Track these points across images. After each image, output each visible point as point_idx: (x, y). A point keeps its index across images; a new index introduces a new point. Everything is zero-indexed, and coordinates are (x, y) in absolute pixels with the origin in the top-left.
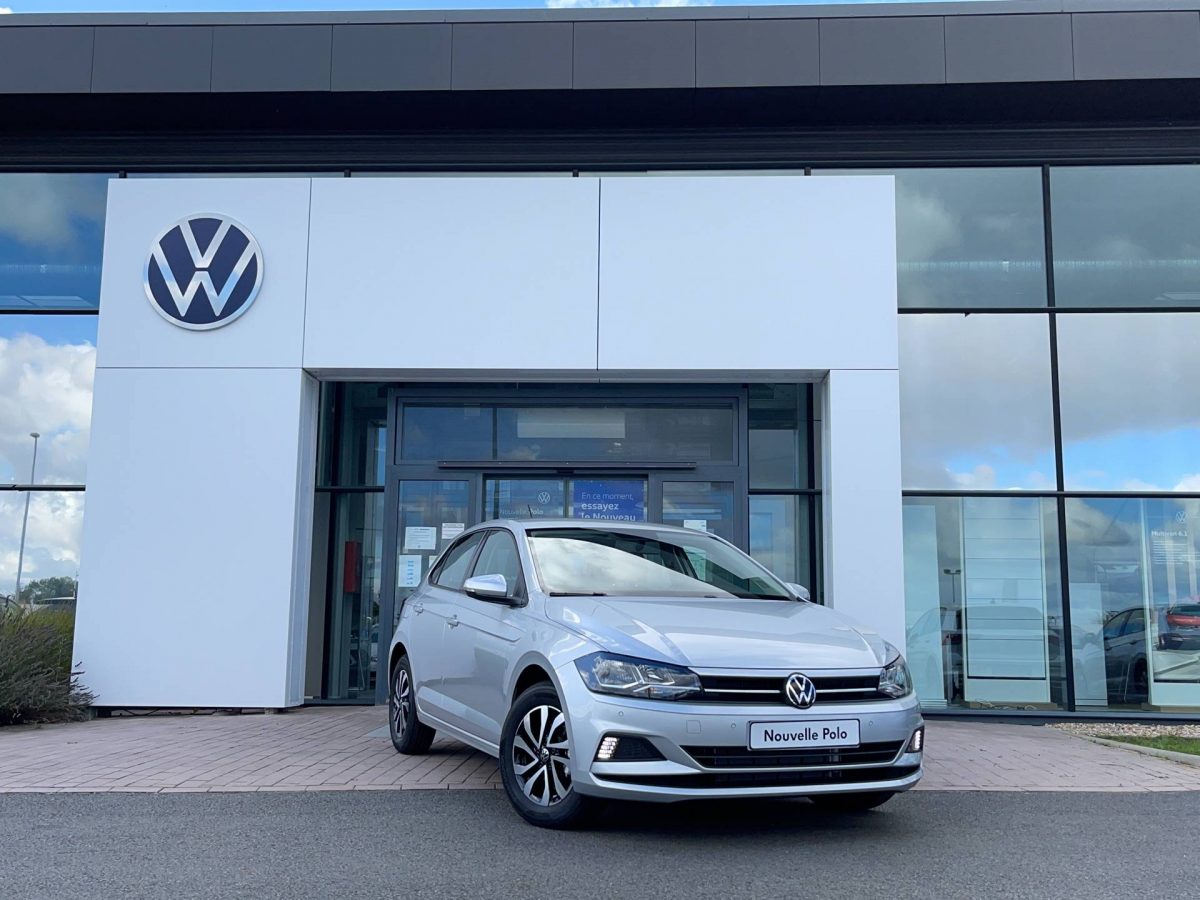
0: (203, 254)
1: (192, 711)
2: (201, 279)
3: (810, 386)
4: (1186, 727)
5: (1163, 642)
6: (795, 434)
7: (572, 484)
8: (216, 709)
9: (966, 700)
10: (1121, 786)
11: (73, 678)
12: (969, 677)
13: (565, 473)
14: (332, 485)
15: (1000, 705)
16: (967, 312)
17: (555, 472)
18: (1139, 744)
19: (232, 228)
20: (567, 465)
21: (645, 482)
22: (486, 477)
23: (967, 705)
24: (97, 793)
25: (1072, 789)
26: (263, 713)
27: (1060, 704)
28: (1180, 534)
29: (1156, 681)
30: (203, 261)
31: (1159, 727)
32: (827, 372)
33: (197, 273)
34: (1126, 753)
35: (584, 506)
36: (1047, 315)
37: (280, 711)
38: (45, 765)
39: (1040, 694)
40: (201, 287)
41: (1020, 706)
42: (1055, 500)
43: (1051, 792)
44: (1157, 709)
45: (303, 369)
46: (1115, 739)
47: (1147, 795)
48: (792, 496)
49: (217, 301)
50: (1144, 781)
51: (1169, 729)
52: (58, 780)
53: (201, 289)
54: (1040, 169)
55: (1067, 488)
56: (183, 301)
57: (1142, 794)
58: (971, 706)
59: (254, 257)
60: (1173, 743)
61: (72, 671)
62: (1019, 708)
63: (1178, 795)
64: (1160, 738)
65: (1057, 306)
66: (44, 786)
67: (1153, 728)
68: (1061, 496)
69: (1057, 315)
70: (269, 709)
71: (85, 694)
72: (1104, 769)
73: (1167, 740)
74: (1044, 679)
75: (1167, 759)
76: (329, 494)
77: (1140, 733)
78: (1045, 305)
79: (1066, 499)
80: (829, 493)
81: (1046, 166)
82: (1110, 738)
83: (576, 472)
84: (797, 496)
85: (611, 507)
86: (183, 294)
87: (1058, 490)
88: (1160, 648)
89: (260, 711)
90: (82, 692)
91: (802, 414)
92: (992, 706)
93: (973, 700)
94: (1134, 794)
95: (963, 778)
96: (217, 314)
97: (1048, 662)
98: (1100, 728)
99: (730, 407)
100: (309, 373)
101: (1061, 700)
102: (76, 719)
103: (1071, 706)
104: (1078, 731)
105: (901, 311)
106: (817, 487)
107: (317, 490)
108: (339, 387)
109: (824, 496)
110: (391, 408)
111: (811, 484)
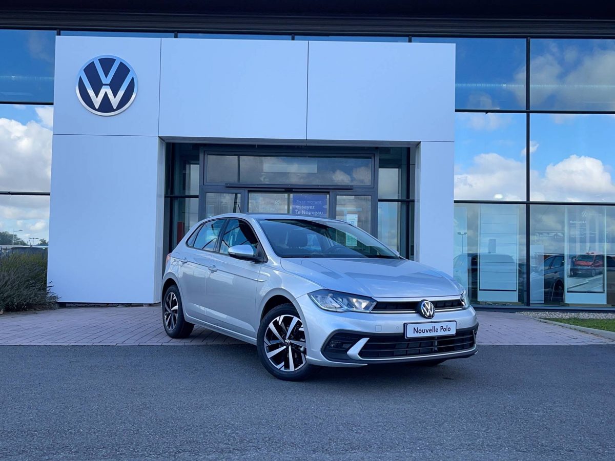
0: (106, 77)
1: (106, 305)
2: (106, 90)
3: (409, 149)
4: (581, 314)
5: (572, 273)
6: (399, 171)
7: (291, 195)
8: (119, 304)
9: (478, 300)
10: (556, 342)
11: (48, 289)
12: (480, 290)
13: (288, 190)
14: (171, 194)
15: (495, 303)
16: (487, 112)
17: (284, 190)
18: (561, 322)
19: (121, 63)
20: (290, 187)
21: (328, 196)
22: (249, 191)
23: (479, 303)
24: (88, 346)
25: (535, 344)
26: (143, 306)
27: (523, 303)
28: (583, 222)
29: (568, 292)
30: (106, 80)
31: (568, 313)
32: (419, 143)
33: (103, 86)
34: (556, 326)
35: (297, 207)
36: (526, 114)
37: (150, 305)
38: (54, 332)
39: (513, 298)
40: (106, 94)
41: (504, 304)
42: (525, 205)
43: (526, 345)
44: (568, 305)
45: (159, 137)
46: (549, 319)
47: (569, 347)
48: (397, 203)
49: (115, 101)
50: (566, 340)
51: (573, 315)
52: (66, 340)
53: (106, 95)
54: (526, 39)
55: (531, 200)
56: (97, 101)
57: (566, 346)
58: (481, 303)
59: (133, 79)
60: (576, 321)
61: (47, 285)
62: (503, 305)
63: (583, 347)
64: (570, 319)
65: (531, 110)
66: (60, 342)
67: (566, 314)
68: (528, 203)
69: (530, 114)
70: (145, 304)
71: (54, 296)
72: (547, 335)
73: (574, 320)
74: (515, 291)
75: (575, 329)
76: (169, 199)
77: (560, 316)
78: (525, 109)
79: (530, 205)
80: (419, 201)
81: (528, 38)
82: (546, 319)
83: (293, 190)
84: (400, 203)
85: (311, 207)
87: (527, 201)
88: (571, 276)
89: (141, 305)
90: (53, 295)
91: (404, 162)
92: (490, 303)
93: (482, 300)
94: (563, 346)
95: (485, 339)
96: (115, 108)
97: (518, 282)
98: (541, 314)
99: (370, 158)
100: (161, 138)
101: (523, 300)
102: (51, 309)
103: (528, 304)
104: (531, 315)
105: (457, 111)
106: (411, 198)
107: (165, 197)
108: (174, 144)
109: (416, 203)
110: (201, 156)
111: (408, 196)
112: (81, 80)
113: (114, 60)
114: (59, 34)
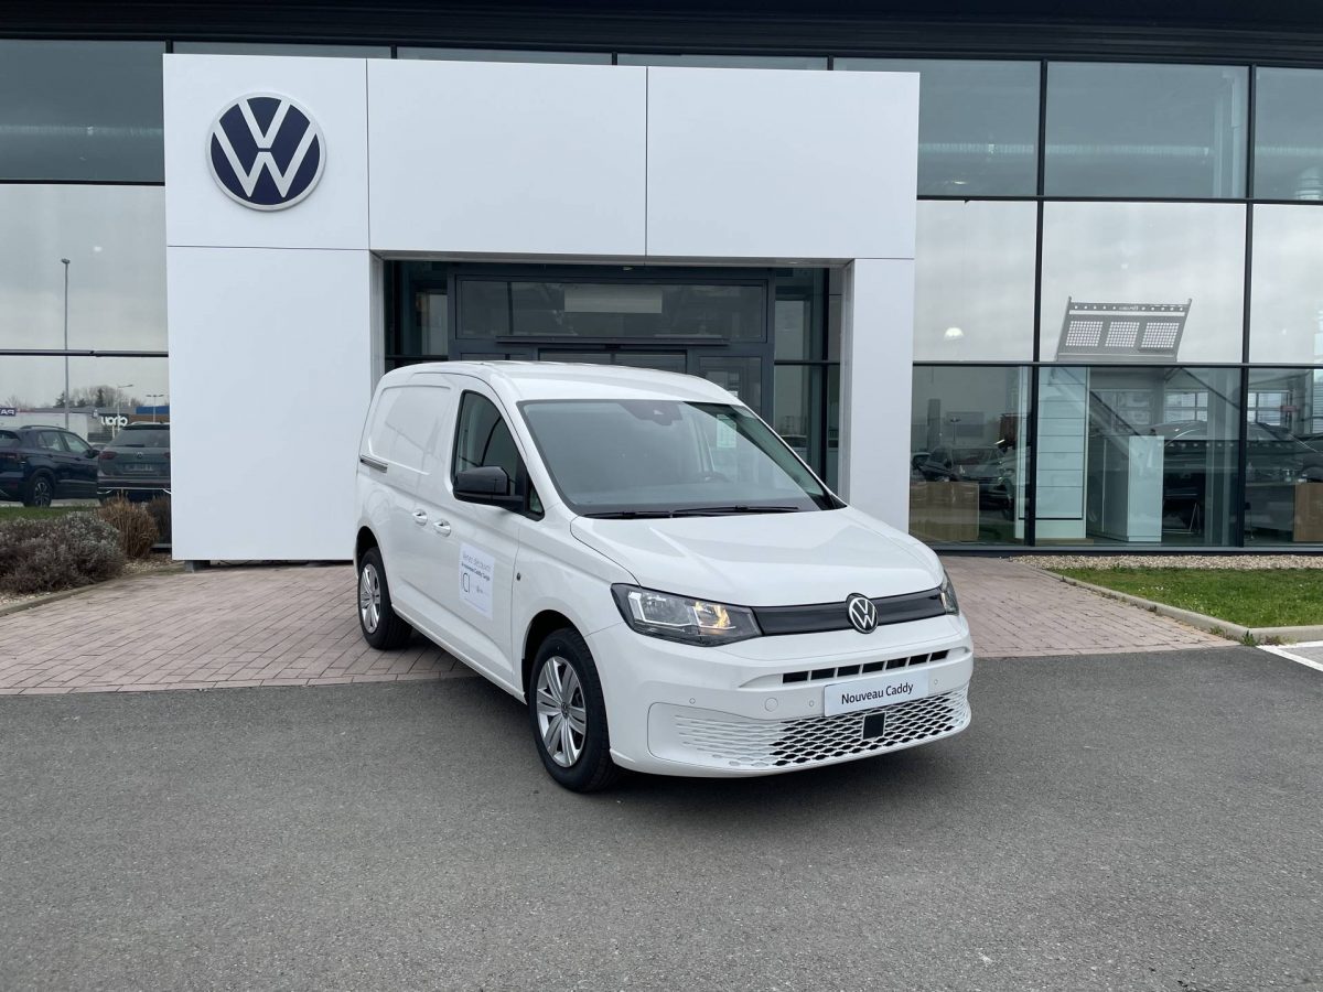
0: (264, 134)
2: (265, 159)
3: (827, 271)
6: (805, 306)
10: (1120, 646)
13: (612, 348)
16: (967, 199)
17: (604, 347)
19: (292, 108)
20: (615, 341)
21: (684, 358)
30: (265, 141)
32: (851, 261)
33: (260, 153)
36: (1036, 203)
40: (265, 168)
42: (1031, 368)
45: (371, 251)
48: (800, 367)
49: (283, 184)
53: (265, 170)
54: (1039, 63)
55: (1041, 359)
56: (249, 183)
57: (1143, 657)
59: (315, 139)
65: (1046, 194)
68: (1036, 366)
69: (1045, 203)
72: (1094, 622)
76: (393, 362)
78: (1034, 194)
79: (1040, 369)
80: (849, 363)
81: (1044, 60)
83: (622, 348)
84: (807, 367)
86: (248, 174)
87: (1035, 361)
91: (817, 290)
96: (283, 195)
99: (760, 287)
100: (374, 253)
103: (1032, 540)
105: (919, 198)
106: (831, 359)
107: (386, 359)
108: (398, 263)
109: (842, 367)
110: (450, 283)
111: (825, 355)
112: (215, 141)
113: (278, 102)
114: (170, 50)
